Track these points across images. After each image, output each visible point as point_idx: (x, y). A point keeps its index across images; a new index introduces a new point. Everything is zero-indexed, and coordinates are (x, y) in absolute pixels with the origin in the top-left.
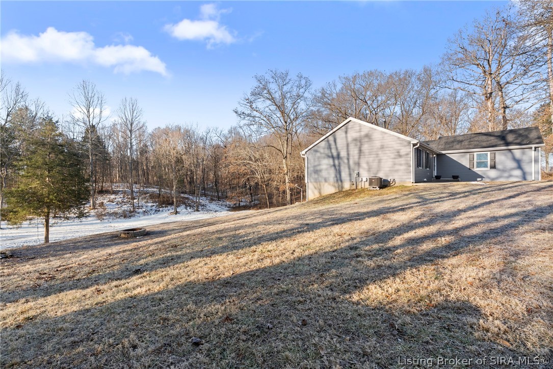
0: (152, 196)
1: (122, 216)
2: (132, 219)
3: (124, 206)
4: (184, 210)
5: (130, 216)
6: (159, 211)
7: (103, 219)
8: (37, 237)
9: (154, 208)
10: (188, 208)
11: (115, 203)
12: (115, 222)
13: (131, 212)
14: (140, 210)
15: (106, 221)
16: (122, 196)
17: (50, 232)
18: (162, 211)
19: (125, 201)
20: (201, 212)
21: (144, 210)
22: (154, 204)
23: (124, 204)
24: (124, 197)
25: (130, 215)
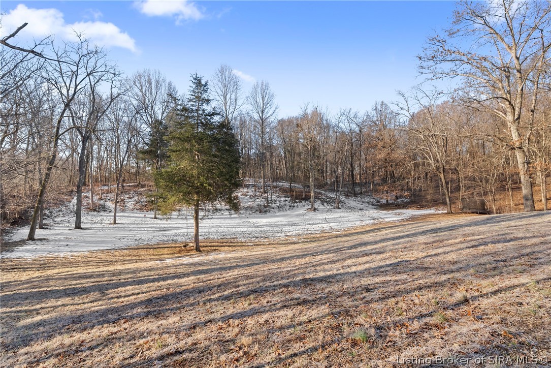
0: (284, 191)
1: (257, 211)
2: (268, 214)
3: (257, 200)
4: (321, 207)
5: (266, 212)
6: (294, 206)
7: (240, 213)
8: (185, 230)
9: (287, 203)
10: (325, 204)
11: (248, 197)
12: (252, 218)
13: (265, 207)
14: (273, 205)
15: (244, 216)
16: (253, 190)
17: (199, 225)
18: (297, 206)
19: (257, 194)
20: (342, 209)
21: (278, 205)
22: (287, 199)
23: (256, 198)
24: (255, 191)
25: (265, 209)
